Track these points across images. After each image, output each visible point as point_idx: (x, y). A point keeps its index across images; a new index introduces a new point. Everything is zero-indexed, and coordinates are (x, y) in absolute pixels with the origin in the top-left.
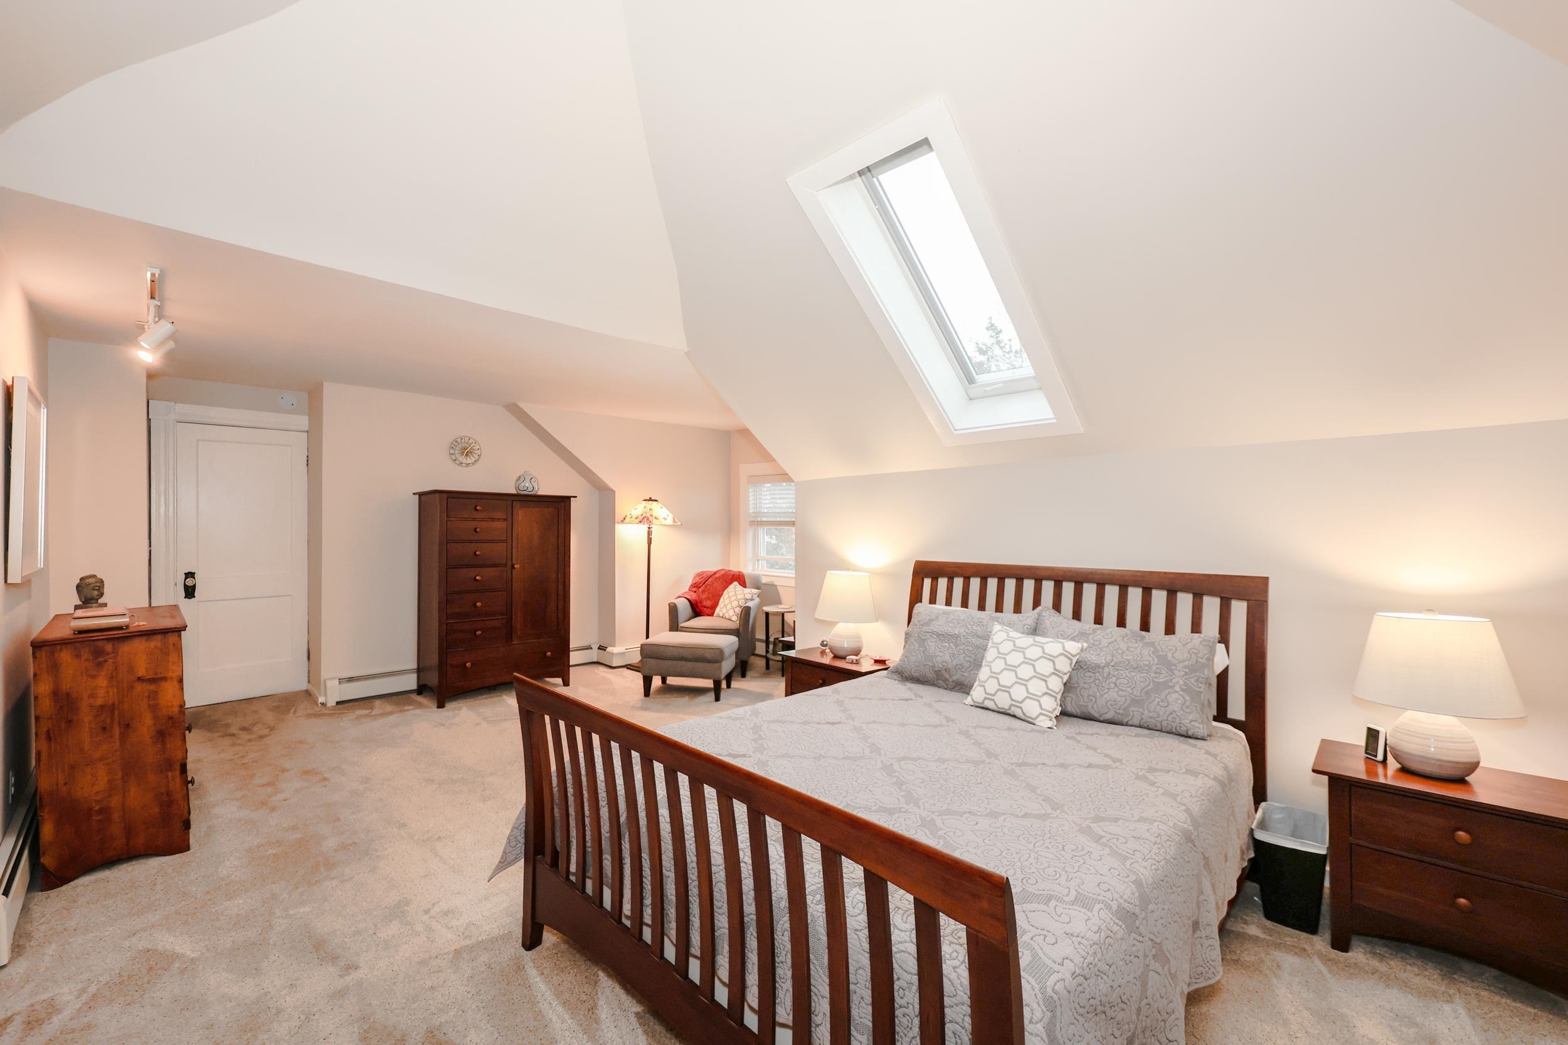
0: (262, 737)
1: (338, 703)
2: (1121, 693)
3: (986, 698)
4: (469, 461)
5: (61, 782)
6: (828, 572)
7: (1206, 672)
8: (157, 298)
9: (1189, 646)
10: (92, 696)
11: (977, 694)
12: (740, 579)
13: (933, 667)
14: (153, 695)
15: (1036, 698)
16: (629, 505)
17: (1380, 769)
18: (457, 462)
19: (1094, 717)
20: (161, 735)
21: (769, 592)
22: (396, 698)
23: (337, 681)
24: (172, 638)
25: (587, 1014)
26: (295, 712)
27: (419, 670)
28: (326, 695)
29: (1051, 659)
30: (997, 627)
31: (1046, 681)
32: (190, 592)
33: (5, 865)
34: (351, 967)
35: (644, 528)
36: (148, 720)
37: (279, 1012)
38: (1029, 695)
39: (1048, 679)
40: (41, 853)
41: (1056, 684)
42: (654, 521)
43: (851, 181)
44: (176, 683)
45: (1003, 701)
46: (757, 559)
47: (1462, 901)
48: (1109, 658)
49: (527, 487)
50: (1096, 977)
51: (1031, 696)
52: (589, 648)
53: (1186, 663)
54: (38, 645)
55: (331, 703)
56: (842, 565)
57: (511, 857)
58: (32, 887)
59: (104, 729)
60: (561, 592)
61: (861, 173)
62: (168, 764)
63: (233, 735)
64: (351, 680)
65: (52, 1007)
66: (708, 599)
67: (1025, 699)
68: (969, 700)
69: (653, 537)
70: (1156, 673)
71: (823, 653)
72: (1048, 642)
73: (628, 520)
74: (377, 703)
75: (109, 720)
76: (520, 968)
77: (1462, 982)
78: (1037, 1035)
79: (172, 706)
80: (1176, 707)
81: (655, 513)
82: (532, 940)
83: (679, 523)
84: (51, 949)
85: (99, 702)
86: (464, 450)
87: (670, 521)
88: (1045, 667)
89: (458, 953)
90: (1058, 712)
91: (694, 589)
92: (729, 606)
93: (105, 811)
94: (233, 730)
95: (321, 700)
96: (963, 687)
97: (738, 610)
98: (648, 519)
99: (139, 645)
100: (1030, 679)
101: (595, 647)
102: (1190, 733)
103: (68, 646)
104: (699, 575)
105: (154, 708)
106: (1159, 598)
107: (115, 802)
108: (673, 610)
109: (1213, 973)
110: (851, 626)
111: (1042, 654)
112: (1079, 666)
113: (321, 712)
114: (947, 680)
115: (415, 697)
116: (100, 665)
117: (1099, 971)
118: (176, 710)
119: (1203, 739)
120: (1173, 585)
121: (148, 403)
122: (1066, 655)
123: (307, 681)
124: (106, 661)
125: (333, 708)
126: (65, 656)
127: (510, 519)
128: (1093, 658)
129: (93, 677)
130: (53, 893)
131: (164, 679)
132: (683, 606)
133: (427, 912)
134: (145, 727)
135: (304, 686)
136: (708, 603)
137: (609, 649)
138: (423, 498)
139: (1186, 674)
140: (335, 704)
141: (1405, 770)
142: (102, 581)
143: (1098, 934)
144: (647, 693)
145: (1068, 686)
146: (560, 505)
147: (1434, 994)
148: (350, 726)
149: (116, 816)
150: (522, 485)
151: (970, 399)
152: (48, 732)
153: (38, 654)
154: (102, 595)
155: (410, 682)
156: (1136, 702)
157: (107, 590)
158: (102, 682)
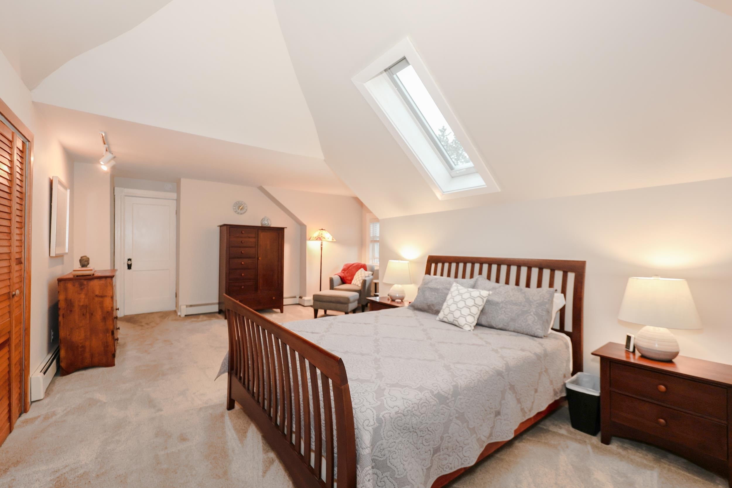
0: (152, 327)
1: (186, 316)
2: (507, 316)
3: (444, 317)
4: (242, 212)
5: (68, 334)
6: (390, 261)
7: (547, 306)
8: (106, 144)
9: (541, 294)
10: (79, 301)
11: (441, 315)
12: (364, 267)
13: (427, 304)
14: (101, 303)
15: (464, 317)
16: (313, 232)
17: (631, 356)
18: (237, 212)
19: (494, 327)
20: (104, 319)
21: (375, 273)
22: (210, 315)
23: (185, 306)
24: (109, 280)
25: (242, 434)
26: (168, 318)
27: (220, 303)
28: (181, 312)
29: (474, 299)
30: (454, 284)
31: (470, 309)
32: (129, 267)
33: (46, 363)
34: (160, 410)
35: (319, 242)
36: (100, 313)
37: (130, 422)
38: (462, 315)
39: (471, 308)
40: (60, 361)
41: (476, 311)
42: (323, 239)
43: (381, 75)
44: (110, 298)
45: (451, 319)
46: (374, 258)
47: (662, 421)
48: (503, 299)
49: (266, 223)
50: (410, 416)
51: (462, 316)
52: (295, 297)
53: (538, 302)
54: (60, 280)
55: (183, 315)
56: (398, 258)
57: (223, 371)
58: (56, 374)
59: (83, 315)
60: (280, 271)
61: (385, 70)
62: (107, 331)
63: (142, 326)
64: (191, 306)
65: (54, 414)
66: (349, 276)
67: (459, 317)
68: (438, 318)
69: (323, 247)
70: (523, 306)
71: (388, 299)
72: (473, 291)
73: (312, 239)
74: (201, 316)
75: (85, 311)
76: (222, 416)
77: (664, 463)
78: (368, 431)
79: (109, 307)
80: (530, 322)
81: (323, 236)
82: (231, 406)
83: (335, 240)
84: (58, 396)
85: (81, 304)
86: (240, 207)
87: (331, 240)
88: (470, 302)
89: (201, 409)
90: (475, 324)
91: (343, 272)
92: (358, 280)
93: (83, 347)
94: (143, 324)
95: (179, 314)
96: (437, 312)
97: (361, 281)
98: (320, 238)
99: (96, 282)
100: (463, 308)
101: (298, 297)
102: (536, 335)
103: (71, 281)
104: (346, 265)
105: (102, 308)
106: (535, 271)
107: (87, 343)
108: (331, 281)
109: (506, 436)
110: (400, 286)
111: (470, 297)
112: (488, 302)
113: (178, 318)
114: (433, 309)
115: (218, 315)
116: (82, 289)
117: (414, 414)
118: (110, 308)
119: (541, 338)
120: (541, 265)
121: (114, 188)
122: (482, 297)
123: (175, 306)
124: (84, 288)
125: (183, 318)
126: (70, 285)
127: (257, 237)
128: (496, 299)
129: (80, 294)
130: (64, 377)
131: (105, 296)
132: (337, 279)
133: (194, 394)
134: (98, 316)
135: (173, 308)
136: (349, 278)
137: (304, 298)
138: (222, 228)
139: (537, 306)
140: (184, 316)
141: (643, 357)
142: (88, 259)
143: (419, 401)
144: (316, 317)
145: (482, 312)
146: (280, 231)
147: (645, 466)
148: (189, 324)
149: (87, 350)
150: (264, 222)
151: (452, 177)
152: (63, 315)
153: (60, 284)
154: (88, 264)
155: (216, 308)
156: (513, 320)
157: (90, 262)
158: (83, 296)
